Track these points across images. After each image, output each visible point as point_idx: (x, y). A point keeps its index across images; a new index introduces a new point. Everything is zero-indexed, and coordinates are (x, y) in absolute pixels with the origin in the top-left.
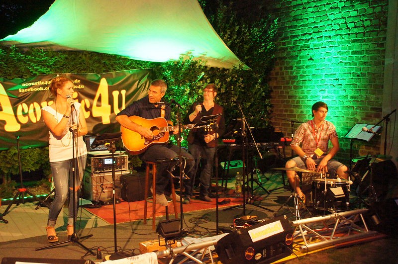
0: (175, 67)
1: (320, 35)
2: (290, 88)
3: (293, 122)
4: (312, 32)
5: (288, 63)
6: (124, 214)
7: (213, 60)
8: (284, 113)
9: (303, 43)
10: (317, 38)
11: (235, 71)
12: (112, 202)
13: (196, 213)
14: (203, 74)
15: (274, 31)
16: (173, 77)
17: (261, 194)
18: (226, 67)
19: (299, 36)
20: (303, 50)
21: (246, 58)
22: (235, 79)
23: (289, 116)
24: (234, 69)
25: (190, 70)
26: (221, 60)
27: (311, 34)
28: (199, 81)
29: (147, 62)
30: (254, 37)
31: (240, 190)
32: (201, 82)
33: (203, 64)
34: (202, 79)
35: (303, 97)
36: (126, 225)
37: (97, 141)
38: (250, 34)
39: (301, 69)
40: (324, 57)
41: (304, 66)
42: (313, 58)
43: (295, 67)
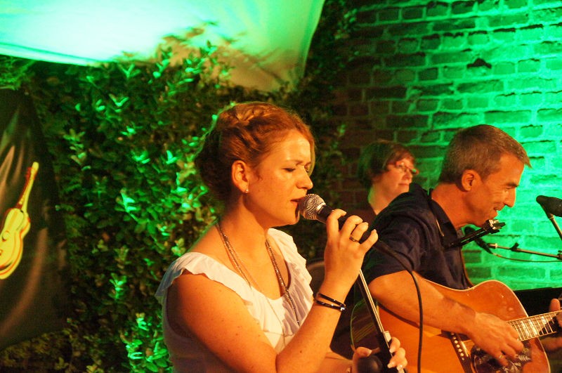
5: (383, 77)
9: (448, 15)
20: (448, 35)
39: (437, 94)
40: (536, 57)
41: (451, 84)
42: (488, 61)
43: (415, 88)
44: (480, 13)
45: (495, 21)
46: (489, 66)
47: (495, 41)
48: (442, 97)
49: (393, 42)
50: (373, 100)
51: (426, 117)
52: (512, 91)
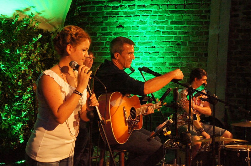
1: (132, 3)
14: (40, 36)
39: (107, 35)
40: (138, 25)
41: (111, 33)
42: (123, 26)
44: (121, 10)
45: (125, 13)
46: (123, 27)
47: (126, 19)
48: (109, 37)
49: (93, 18)
51: (103, 43)
52: (130, 36)
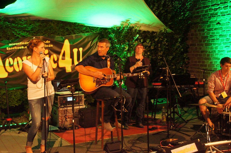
0: (117, 31)
1: (226, 5)
2: (202, 45)
3: (205, 70)
4: (219, 3)
5: (201, 27)
6: (81, 137)
7: (145, 25)
8: (197, 63)
9: (213, 12)
10: (224, 7)
11: (161, 33)
12: (72, 128)
13: (133, 136)
14: (138, 36)
15: (191, 3)
16: (117, 38)
17: (181, 123)
18: (154, 30)
19: (209, 6)
20: (213, 16)
21: (169, 23)
22: (161, 39)
23: (202, 65)
24: (160, 32)
25: (128, 33)
26: (151, 25)
27: (218, 4)
28: (135, 41)
29: (98, 28)
30: (175, 8)
31: (165, 120)
32: (137, 42)
33: (138, 29)
34: (137, 40)
35: (212, 52)
36: (83, 145)
37: (61, 85)
38: (173, 6)
39: (210, 31)
40: (229, 22)
41: (213, 28)
42: (220, 23)
43: (206, 29)
44: (219, 11)
45: (222, 13)
46: (220, 24)
47: (222, 18)
48: (211, 31)
49: (203, 18)
50: (199, 32)
51: (208, 36)
52: (224, 30)
